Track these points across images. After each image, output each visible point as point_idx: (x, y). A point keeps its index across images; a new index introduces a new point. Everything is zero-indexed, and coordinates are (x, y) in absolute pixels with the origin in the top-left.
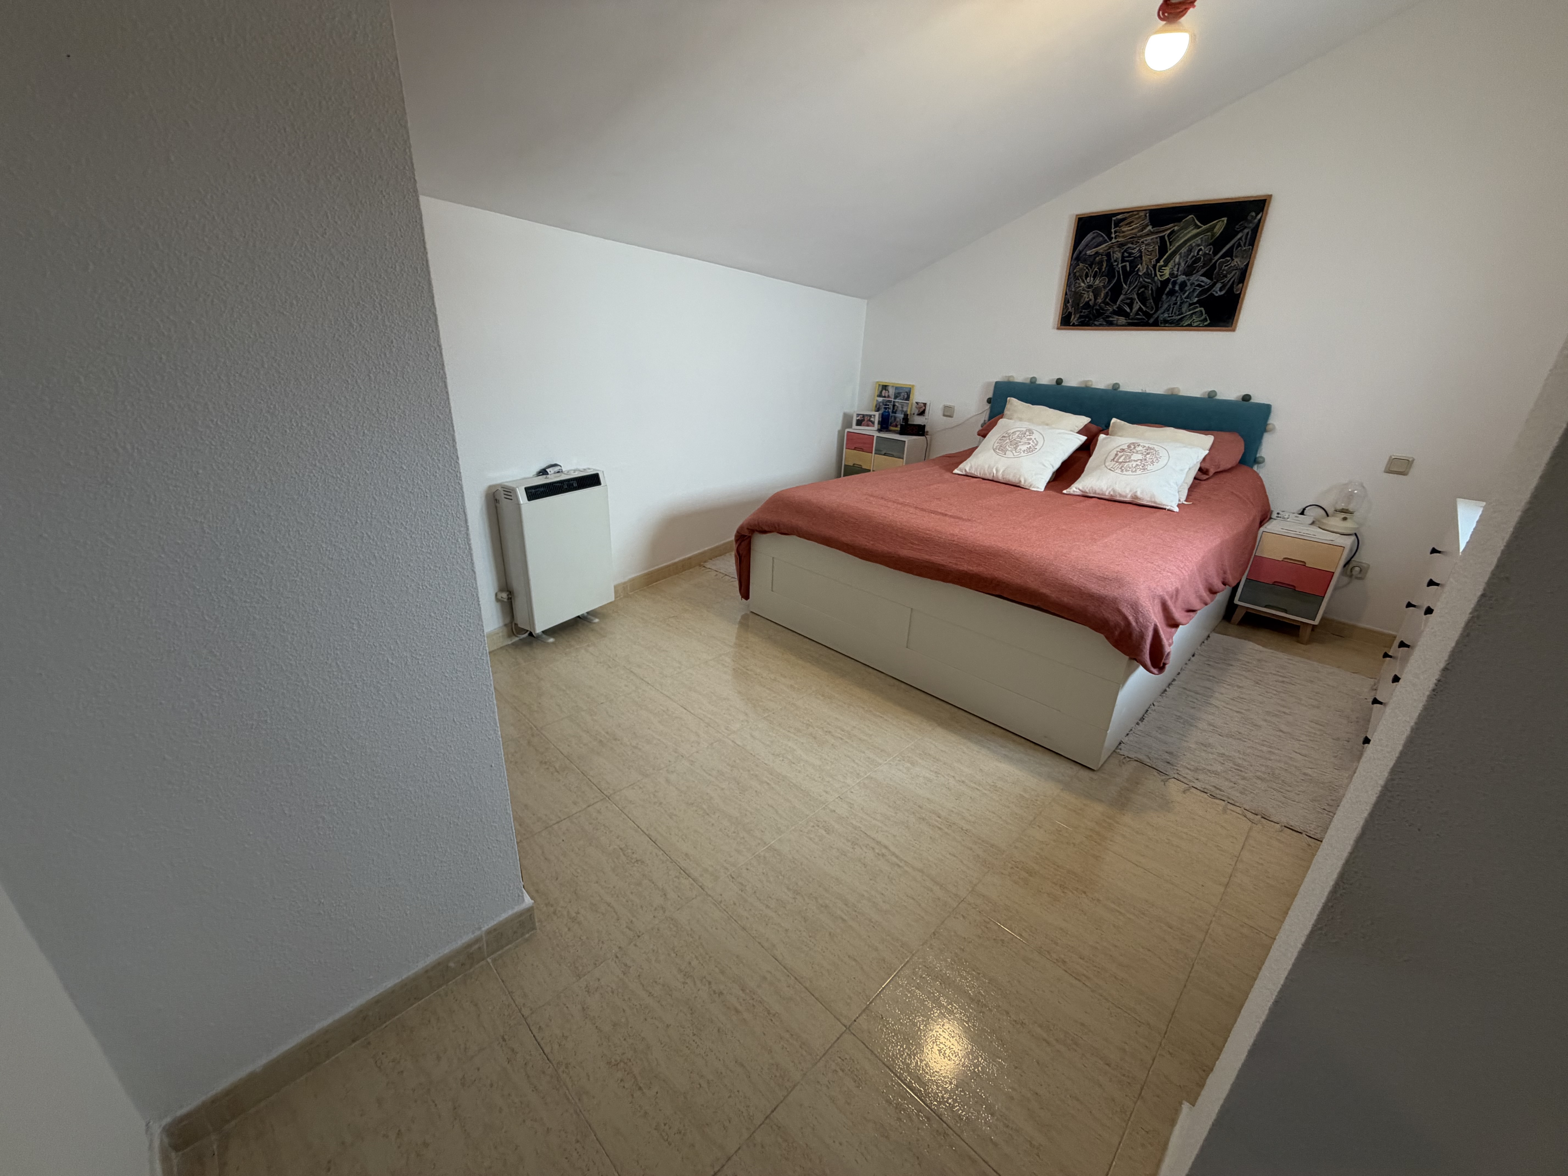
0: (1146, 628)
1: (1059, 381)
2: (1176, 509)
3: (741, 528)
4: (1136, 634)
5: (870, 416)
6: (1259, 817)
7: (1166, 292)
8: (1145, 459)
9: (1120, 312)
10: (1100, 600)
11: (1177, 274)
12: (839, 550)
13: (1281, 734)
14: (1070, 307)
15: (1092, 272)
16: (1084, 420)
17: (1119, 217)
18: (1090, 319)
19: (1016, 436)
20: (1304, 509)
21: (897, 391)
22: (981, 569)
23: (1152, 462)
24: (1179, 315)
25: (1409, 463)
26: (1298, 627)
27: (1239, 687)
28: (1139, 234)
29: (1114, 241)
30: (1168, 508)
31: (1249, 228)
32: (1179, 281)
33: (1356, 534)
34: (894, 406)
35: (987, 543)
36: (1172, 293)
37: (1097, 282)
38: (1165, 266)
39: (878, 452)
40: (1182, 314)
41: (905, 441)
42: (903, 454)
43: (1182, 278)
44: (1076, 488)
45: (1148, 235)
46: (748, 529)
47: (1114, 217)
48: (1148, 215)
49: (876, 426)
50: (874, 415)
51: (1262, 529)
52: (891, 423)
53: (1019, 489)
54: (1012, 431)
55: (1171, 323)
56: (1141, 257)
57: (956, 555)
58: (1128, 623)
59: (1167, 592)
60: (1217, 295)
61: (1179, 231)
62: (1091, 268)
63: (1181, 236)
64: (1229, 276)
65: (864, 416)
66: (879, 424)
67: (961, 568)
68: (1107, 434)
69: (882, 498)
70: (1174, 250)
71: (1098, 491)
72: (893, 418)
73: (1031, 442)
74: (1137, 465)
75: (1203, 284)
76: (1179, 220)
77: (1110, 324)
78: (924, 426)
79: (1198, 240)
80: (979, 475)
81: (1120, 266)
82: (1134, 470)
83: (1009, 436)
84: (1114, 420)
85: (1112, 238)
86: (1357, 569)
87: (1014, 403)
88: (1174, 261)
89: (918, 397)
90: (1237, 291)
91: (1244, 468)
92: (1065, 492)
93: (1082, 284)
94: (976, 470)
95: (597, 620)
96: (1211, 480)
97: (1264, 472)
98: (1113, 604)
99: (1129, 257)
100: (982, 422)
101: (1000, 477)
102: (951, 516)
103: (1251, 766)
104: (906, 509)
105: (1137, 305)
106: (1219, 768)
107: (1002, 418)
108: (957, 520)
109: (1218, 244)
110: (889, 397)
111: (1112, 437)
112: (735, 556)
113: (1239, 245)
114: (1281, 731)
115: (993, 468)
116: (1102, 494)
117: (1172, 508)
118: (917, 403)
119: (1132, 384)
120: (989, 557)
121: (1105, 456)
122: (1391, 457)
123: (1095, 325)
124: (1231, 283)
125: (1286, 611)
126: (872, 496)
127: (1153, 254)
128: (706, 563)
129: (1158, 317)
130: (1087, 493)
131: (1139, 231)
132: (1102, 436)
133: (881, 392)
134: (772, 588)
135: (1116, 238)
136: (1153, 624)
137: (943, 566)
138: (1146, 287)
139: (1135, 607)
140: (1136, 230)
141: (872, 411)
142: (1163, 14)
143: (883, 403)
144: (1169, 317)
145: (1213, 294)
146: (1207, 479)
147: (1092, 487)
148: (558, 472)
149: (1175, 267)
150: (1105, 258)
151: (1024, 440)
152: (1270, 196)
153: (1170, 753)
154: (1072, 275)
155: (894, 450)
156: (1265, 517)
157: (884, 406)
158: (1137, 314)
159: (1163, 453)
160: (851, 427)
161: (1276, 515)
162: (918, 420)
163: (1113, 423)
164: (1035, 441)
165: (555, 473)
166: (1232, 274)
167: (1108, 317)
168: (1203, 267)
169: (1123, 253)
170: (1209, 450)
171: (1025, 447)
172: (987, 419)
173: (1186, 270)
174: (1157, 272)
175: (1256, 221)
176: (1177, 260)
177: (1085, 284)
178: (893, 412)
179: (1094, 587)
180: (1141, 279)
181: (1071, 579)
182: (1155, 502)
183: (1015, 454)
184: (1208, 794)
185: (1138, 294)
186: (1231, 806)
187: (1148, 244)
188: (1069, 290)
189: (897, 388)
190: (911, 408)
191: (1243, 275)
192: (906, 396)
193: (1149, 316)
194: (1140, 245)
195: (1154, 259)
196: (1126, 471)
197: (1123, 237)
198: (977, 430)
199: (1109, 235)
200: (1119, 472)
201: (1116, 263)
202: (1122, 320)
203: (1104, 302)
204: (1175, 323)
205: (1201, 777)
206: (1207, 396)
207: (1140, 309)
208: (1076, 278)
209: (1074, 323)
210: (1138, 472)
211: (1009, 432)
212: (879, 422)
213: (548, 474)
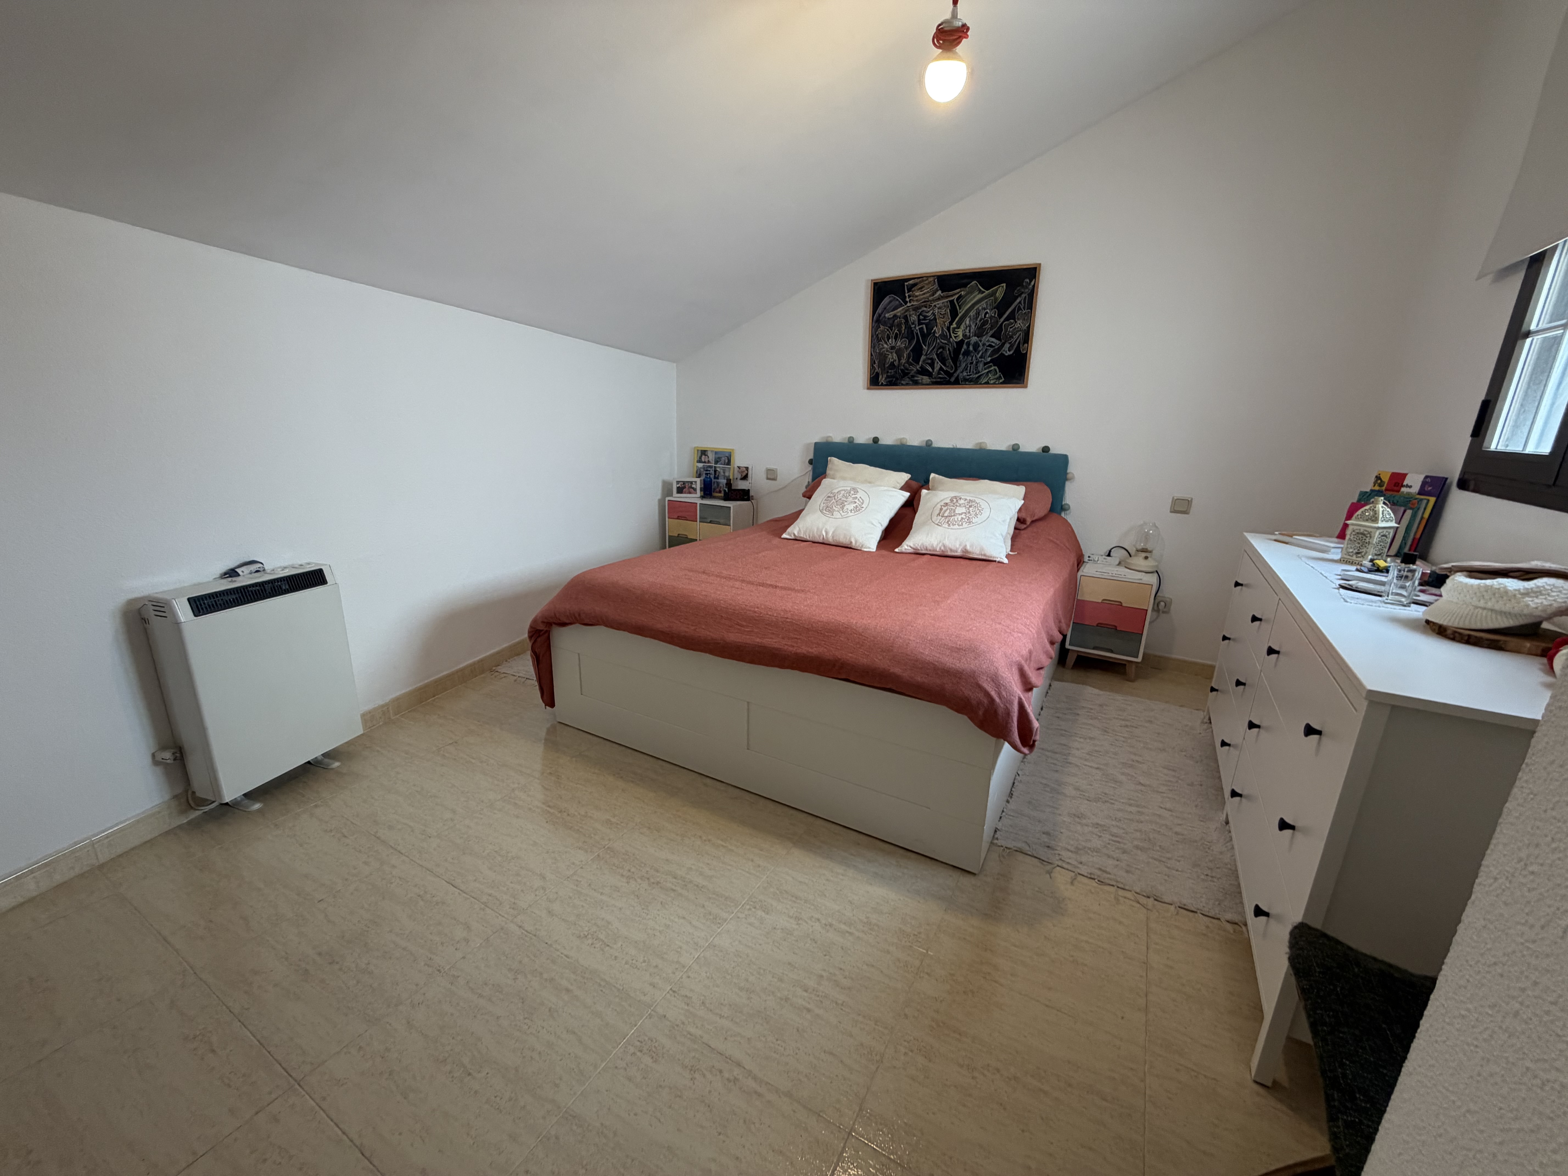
0: (1011, 703)
1: (876, 440)
2: (1006, 561)
3: (535, 621)
4: (1001, 711)
5: (691, 483)
6: (1152, 899)
7: (962, 352)
8: (969, 512)
9: (923, 372)
10: (957, 675)
11: (969, 335)
12: (655, 638)
13: (1143, 788)
14: (877, 368)
15: (893, 334)
16: (904, 477)
17: (911, 282)
18: (897, 379)
19: (841, 495)
20: (1110, 551)
21: (717, 456)
22: (821, 650)
23: (976, 515)
24: (976, 373)
25: (1189, 502)
26: (1125, 665)
27: (1091, 738)
28: (931, 298)
29: (909, 304)
30: (997, 560)
31: (1025, 293)
32: (972, 342)
33: (1157, 572)
34: (715, 471)
35: (824, 617)
36: (967, 353)
37: (899, 343)
38: (958, 327)
39: (703, 520)
40: (979, 372)
41: (730, 507)
42: (730, 520)
43: (974, 339)
44: (907, 546)
45: (939, 299)
46: (543, 622)
47: (907, 282)
48: (936, 280)
49: (699, 493)
50: (696, 482)
51: (1080, 573)
52: (715, 489)
53: (852, 550)
54: (836, 491)
55: (971, 381)
56: (935, 319)
57: (792, 635)
58: (992, 700)
59: (1022, 656)
60: (1007, 355)
61: (966, 295)
62: (892, 330)
63: (968, 300)
64: (1015, 337)
65: (684, 483)
66: (701, 491)
67: (799, 651)
68: (928, 489)
69: (704, 572)
70: (964, 314)
71: (929, 547)
72: (716, 485)
73: (857, 501)
74: (962, 518)
75: (993, 345)
76: (965, 285)
77: (915, 384)
78: (749, 490)
79: (983, 304)
80: (808, 539)
81: (917, 328)
82: (960, 523)
83: (835, 496)
84: (932, 475)
85: (907, 302)
86: (1162, 604)
87: (835, 463)
88: (966, 324)
89: (739, 461)
90: (1023, 350)
91: (1054, 515)
92: (897, 550)
93: (885, 346)
94: (805, 533)
95: (336, 764)
96: (1030, 529)
97: (1070, 517)
98: (970, 678)
99: (924, 319)
100: (806, 483)
101: (830, 540)
102: (782, 588)
103: (1127, 833)
104: (731, 583)
105: (938, 365)
106: (1096, 843)
107: (825, 478)
108: (789, 592)
109: (1002, 307)
110: (709, 462)
111: (934, 492)
112: (532, 656)
113: (1020, 309)
114: (1140, 784)
115: (822, 531)
116: (934, 551)
117: (1001, 560)
118: (739, 467)
119: (944, 441)
120: (829, 634)
121: (931, 512)
122: (1173, 498)
123: (903, 385)
124: (1017, 343)
125: (1112, 651)
126: (691, 570)
127: (946, 316)
128: (499, 667)
129: (958, 376)
130: (919, 550)
131: (930, 296)
132: (924, 492)
133: (700, 458)
134: (581, 691)
135: (910, 302)
136: (1017, 698)
137: (777, 649)
138: (943, 348)
139: (995, 680)
140: (928, 295)
141: (693, 477)
142: (938, 41)
143: (704, 468)
144: (968, 375)
145: (1004, 354)
146: (1025, 529)
147: (922, 544)
148: (257, 571)
149: (966, 328)
150: (903, 321)
151: (850, 499)
152: (1040, 264)
153: (1047, 833)
154: (875, 337)
155: (719, 517)
156: (1080, 561)
157: (705, 472)
158: (939, 373)
159: (983, 505)
160: (671, 495)
161: (1088, 558)
162: (742, 485)
163: (933, 478)
164: (860, 499)
165: (251, 573)
166: (1018, 335)
167: (913, 376)
168: (991, 329)
169: (919, 316)
170: (1024, 499)
171: (852, 507)
172: (810, 480)
173: (977, 332)
174: (952, 334)
175: (1031, 286)
176: (968, 322)
177: (888, 345)
178: (715, 478)
179: (950, 661)
180: (938, 341)
181: (921, 653)
182: (985, 555)
183: (843, 514)
184: (1096, 881)
185: (937, 354)
186: (1123, 891)
187: (939, 308)
188: (874, 351)
189: (716, 453)
190: (733, 473)
191: (1027, 336)
192: (727, 461)
193: (950, 375)
194: (933, 309)
195: (948, 322)
196: (953, 525)
197: (917, 301)
198: (803, 492)
199: (904, 299)
200: (947, 526)
201: (914, 326)
202: (926, 379)
203: (908, 362)
204: (974, 382)
205: (1084, 859)
206: (1011, 449)
207: (941, 369)
208: (879, 340)
209: (882, 383)
210: (965, 525)
211: (833, 491)
212: (701, 488)
213: (239, 575)
